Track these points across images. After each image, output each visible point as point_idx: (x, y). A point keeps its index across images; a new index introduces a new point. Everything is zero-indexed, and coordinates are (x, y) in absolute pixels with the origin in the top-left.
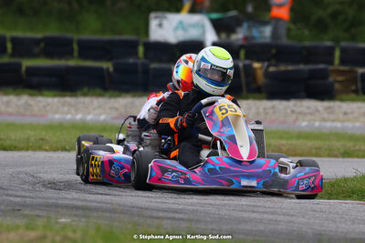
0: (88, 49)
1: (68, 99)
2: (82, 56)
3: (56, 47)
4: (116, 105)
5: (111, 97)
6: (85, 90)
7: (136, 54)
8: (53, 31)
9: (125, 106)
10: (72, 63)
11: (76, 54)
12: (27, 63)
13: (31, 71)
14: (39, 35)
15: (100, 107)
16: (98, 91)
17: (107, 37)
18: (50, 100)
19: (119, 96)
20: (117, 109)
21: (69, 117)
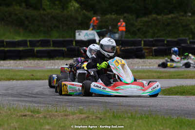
0: (56, 44)
1: (52, 61)
2: (54, 46)
3: (44, 43)
5: (66, 60)
6: (57, 58)
7: (72, 44)
8: (41, 38)
11: (51, 45)
12: (36, 49)
13: (38, 51)
14: (39, 39)
16: (62, 58)
17: (61, 39)
18: (45, 61)
19: (69, 59)
21: (53, 67)
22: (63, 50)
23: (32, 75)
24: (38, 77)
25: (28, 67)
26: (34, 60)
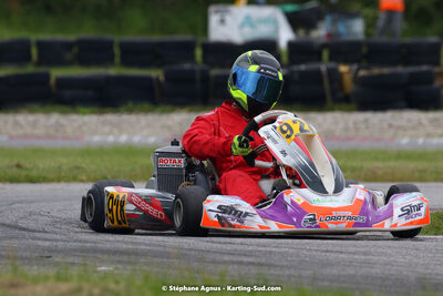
0: (133, 54)
1: (110, 117)
2: (126, 62)
3: (92, 52)
4: (170, 123)
5: (163, 112)
6: (130, 105)
7: (192, 57)
8: (89, 31)
10: (113, 71)
11: (117, 59)
12: (57, 73)
13: (62, 82)
14: (71, 37)
15: (148, 126)
16: (146, 106)
17: (157, 38)
18: (87, 118)
19: (172, 111)
20: (169, 128)
21: (111, 139)
23: (18, 166)
25: (26, 136)
26: (47, 112)
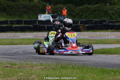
0: (26, 22)
1: (23, 33)
2: (25, 24)
3: (19, 22)
4: (34, 34)
5: (33, 32)
6: (27, 31)
7: (36, 23)
9: (36, 34)
10: (23, 25)
11: (23, 23)
12: (14, 26)
13: (15, 27)
14: (15, 20)
15: (30, 35)
16: (30, 31)
18: (19, 33)
19: (34, 32)
20: (34, 35)
21: (24, 37)
22: (30, 26)
23: (11, 42)
24: (15, 43)
25: (9, 37)
26: (12, 33)
